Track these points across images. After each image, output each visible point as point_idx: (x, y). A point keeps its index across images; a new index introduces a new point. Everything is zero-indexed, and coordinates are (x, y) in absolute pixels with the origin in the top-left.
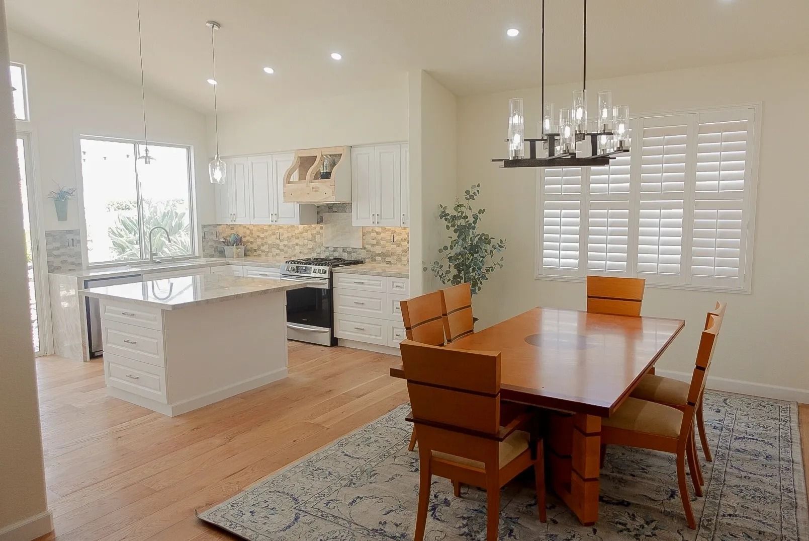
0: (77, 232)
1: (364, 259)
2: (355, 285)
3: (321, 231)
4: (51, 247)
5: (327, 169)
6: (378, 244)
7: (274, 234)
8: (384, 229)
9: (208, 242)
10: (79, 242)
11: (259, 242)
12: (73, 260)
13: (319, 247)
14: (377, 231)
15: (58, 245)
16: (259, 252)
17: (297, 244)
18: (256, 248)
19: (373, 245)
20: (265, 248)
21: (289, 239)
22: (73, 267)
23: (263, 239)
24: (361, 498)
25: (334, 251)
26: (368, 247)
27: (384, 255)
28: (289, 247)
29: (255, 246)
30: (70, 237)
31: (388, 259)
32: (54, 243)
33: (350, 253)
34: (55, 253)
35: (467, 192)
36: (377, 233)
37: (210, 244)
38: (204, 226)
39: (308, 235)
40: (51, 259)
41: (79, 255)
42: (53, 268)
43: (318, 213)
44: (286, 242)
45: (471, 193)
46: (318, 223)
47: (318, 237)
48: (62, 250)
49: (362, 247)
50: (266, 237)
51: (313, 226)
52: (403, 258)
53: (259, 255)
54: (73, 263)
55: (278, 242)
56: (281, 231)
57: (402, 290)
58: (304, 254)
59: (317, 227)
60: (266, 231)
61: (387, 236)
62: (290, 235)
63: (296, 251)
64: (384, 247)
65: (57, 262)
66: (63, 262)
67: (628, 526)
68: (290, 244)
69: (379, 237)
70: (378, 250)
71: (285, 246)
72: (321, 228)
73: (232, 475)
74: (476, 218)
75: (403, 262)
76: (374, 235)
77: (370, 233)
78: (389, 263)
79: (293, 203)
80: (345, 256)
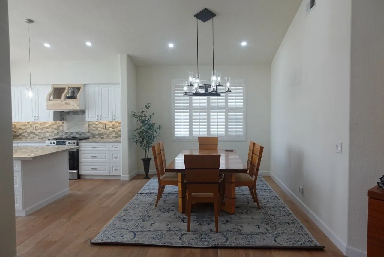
1: (89, 137)
2: (91, 148)
3: (63, 125)
5: (70, 94)
6: (96, 130)
7: (31, 126)
8: (100, 123)
11: (21, 131)
13: (62, 132)
14: (96, 123)
16: (20, 137)
17: (47, 132)
18: (19, 134)
19: (94, 130)
20: (26, 134)
21: (42, 129)
23: (24, 129)
24: (153, 223)
25: (71, 134)
26: (92, 131)
27: (100, 135)
28: (41, 133)
29: (18, 134)
31: (102, 136)
33: (80, 135)
35: (146, 106)
36: (96, 124)
39: (55, 126)
43: (61, 116)
44: (40, 131)
45: (148, 106)
46: (61, 120)
47: (61, 128)
49: (87, 131)
50: (26, 129)
51: (59, 122)
52: (110, 135)
53: (21, 138)
55: (34, 131)
56: (36, 125)
57: (117, 148)
58: (52, 136)
59: (60, 123)
60: (26, 125)
61: (102, 126)
62: (42, 127)
63: (47, 135)
64: (100, 131)
67: (243, 212)
68: (43, 132)
69: (97, 126)
70: (97, 132)
71: (39, 133)
72: (63, 123)
73: (88, 228)
74: (151, 116)
75: (110, 137)
76: (94, 125)
77: (92, 124)
78: (102, 138)
79: (49, 110)
80: (78, 136)
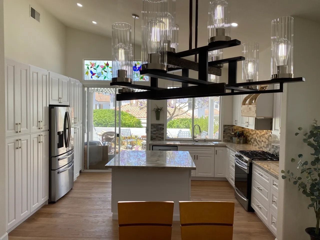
0: (163, 125)
4: (153, 130)
9: (227, 134)
10: (163, 129)
12: (160, 136)
15: (155, 129)
22: (160, 139)
30: (160, 127)
32: (154, 129)
34: (154, 132)
37: (228, 135)
38: (225, 126)
40: (152, 135)
41: (163, 134)
42: (152, 138)
48: (157, 132)
54: (160, 137)
65: (154, 136)
66: (157, 137)
